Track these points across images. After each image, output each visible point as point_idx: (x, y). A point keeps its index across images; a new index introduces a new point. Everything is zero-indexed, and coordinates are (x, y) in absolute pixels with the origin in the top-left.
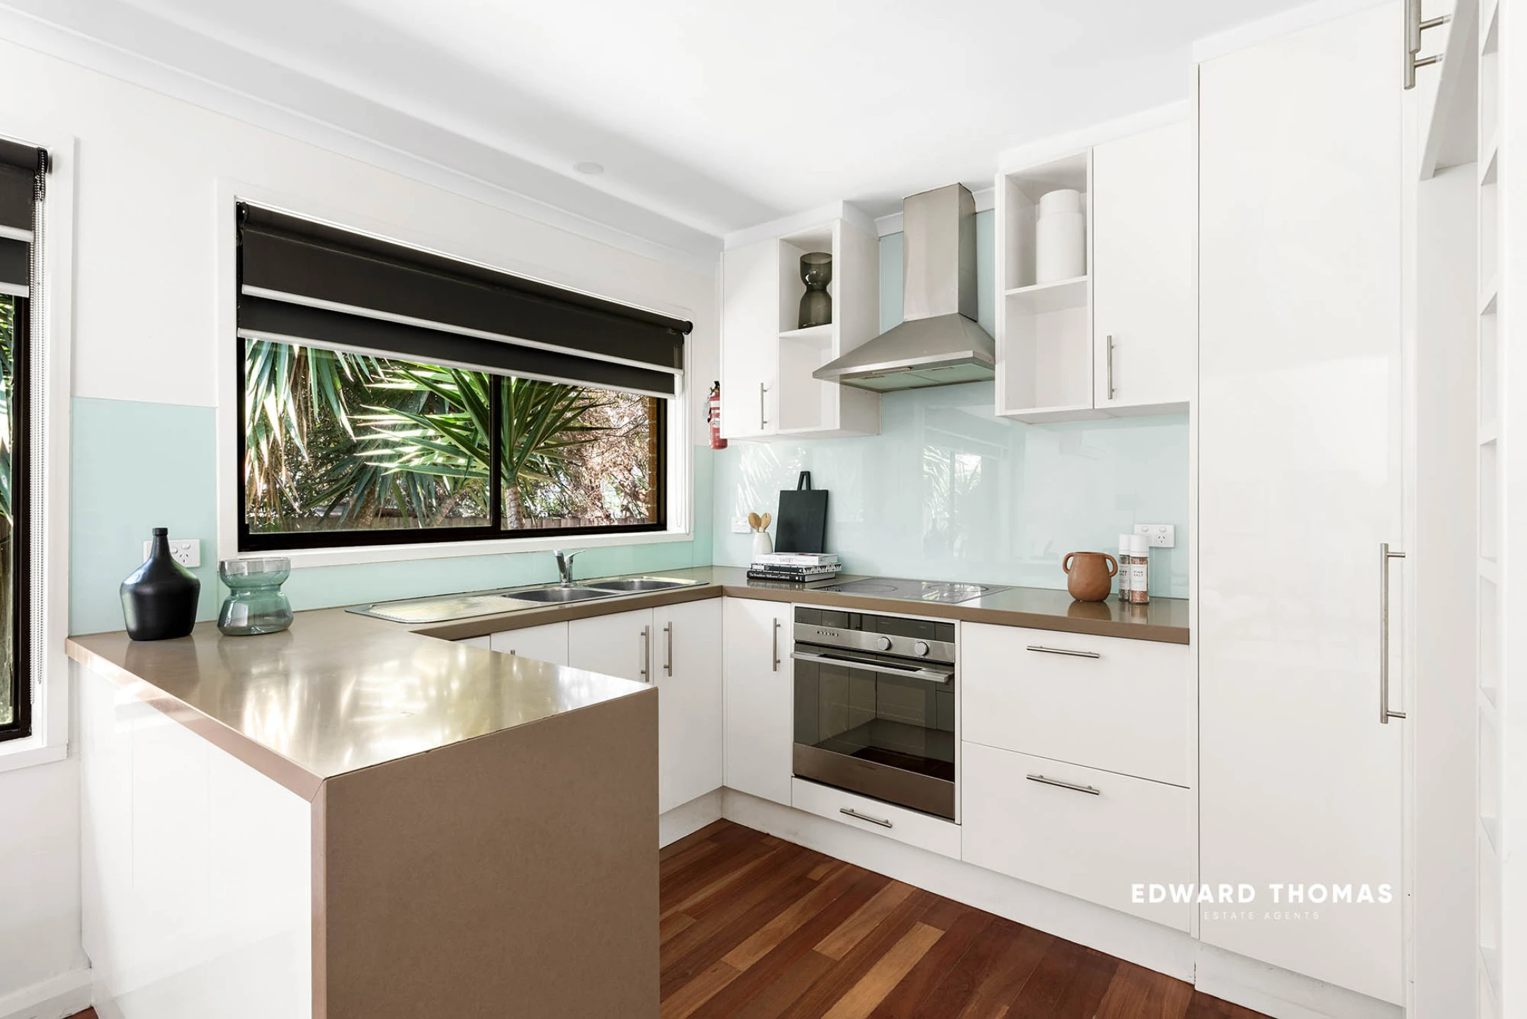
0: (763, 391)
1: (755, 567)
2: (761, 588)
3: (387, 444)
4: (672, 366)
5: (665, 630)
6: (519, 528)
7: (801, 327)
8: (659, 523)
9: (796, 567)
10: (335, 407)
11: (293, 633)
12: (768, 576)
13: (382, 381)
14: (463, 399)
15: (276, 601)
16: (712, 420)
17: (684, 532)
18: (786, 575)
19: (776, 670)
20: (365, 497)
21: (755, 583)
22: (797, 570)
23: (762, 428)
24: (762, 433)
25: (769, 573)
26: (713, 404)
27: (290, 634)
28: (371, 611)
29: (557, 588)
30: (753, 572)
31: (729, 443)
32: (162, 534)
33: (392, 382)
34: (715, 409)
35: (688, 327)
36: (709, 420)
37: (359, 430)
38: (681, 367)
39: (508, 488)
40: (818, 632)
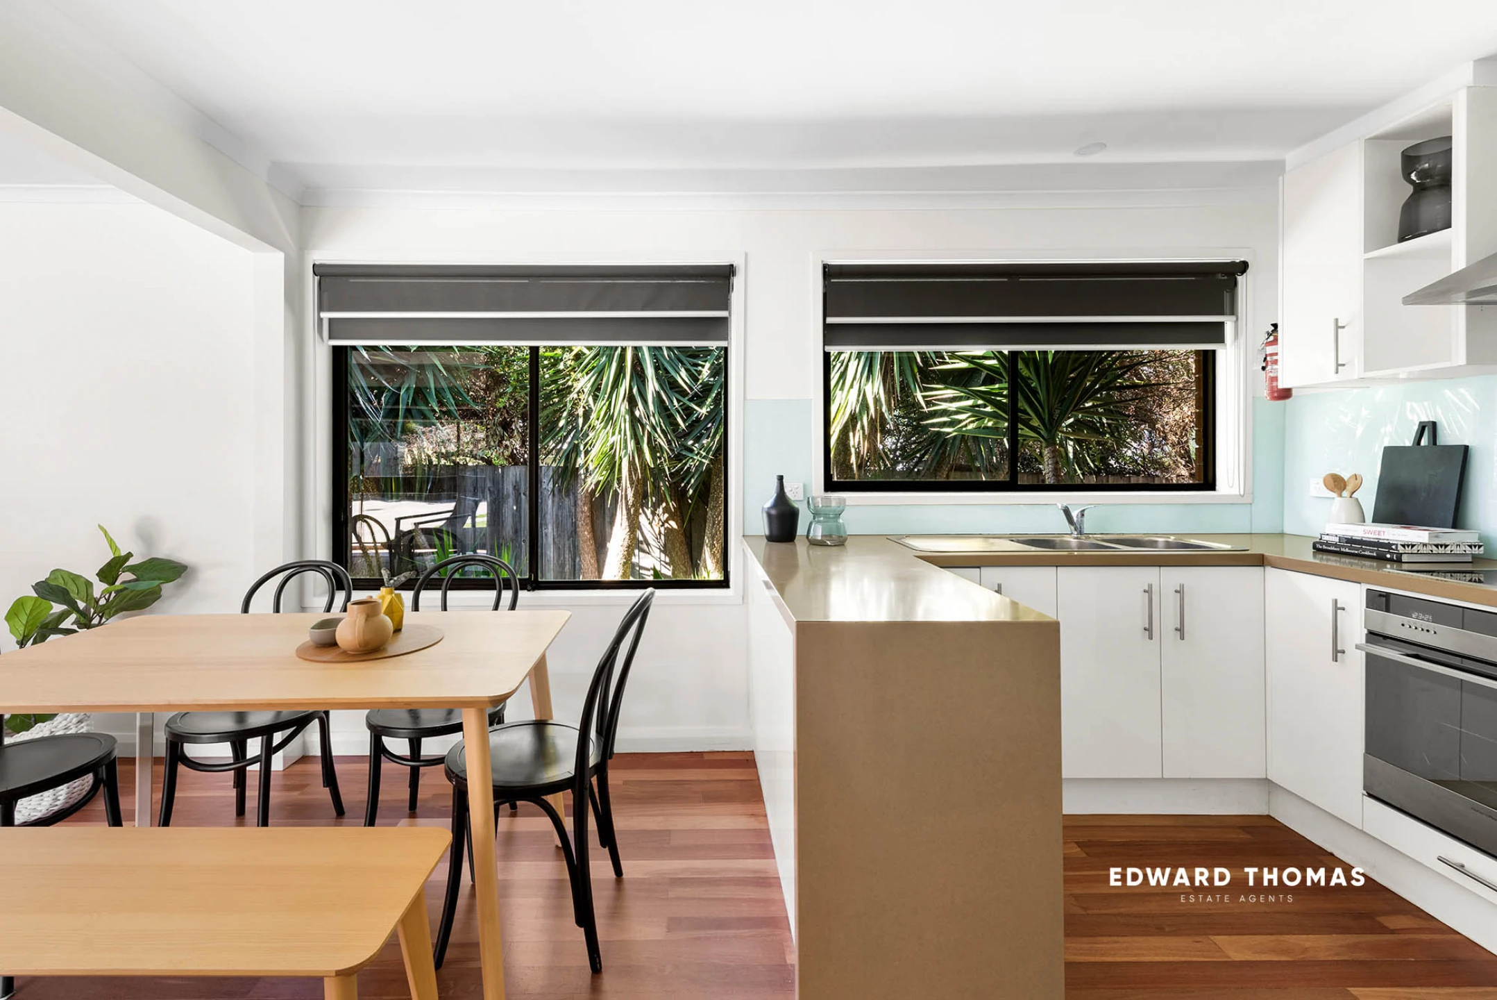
0: (1338, 327)
1: (1326, 538)
2: (1334, 564)
3: (945, 413)
4: (1222, 313)
5: (1176, 591)
6: (1056, 483)
7: (1402, 239)
8: (1206, 480)
9: (1386, 542)
10: (912, 386)
11: (848, 548)
12: (1343, 550)
13: (948, 363)
14: (1002, 370)
15: (837, 526)
16: (1269, 368)
17: (1238, 493)
18: (1372, 551)
19: (1336, 661)
20: (939, 455)
21: (1324, 557)
22: (1388, 546)
23: (1337, 373)
24: (1333, 377)
25: (1343, 546)
26: (1269, 350)
27: (846, 548)
28: (903, 540)
29: (1069, 539)
30: (1322, 544)
31: (1294, 392)
32: (781, 478)
33: (955, 363)
34: (1271, 355)
35: (1243, 267)
36: (1264, 368)
37: (928, 403)
38: (1233, 311)
39: (1047, 447)
40: (1403, 625)
